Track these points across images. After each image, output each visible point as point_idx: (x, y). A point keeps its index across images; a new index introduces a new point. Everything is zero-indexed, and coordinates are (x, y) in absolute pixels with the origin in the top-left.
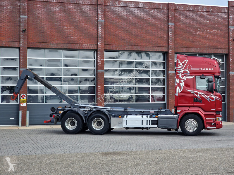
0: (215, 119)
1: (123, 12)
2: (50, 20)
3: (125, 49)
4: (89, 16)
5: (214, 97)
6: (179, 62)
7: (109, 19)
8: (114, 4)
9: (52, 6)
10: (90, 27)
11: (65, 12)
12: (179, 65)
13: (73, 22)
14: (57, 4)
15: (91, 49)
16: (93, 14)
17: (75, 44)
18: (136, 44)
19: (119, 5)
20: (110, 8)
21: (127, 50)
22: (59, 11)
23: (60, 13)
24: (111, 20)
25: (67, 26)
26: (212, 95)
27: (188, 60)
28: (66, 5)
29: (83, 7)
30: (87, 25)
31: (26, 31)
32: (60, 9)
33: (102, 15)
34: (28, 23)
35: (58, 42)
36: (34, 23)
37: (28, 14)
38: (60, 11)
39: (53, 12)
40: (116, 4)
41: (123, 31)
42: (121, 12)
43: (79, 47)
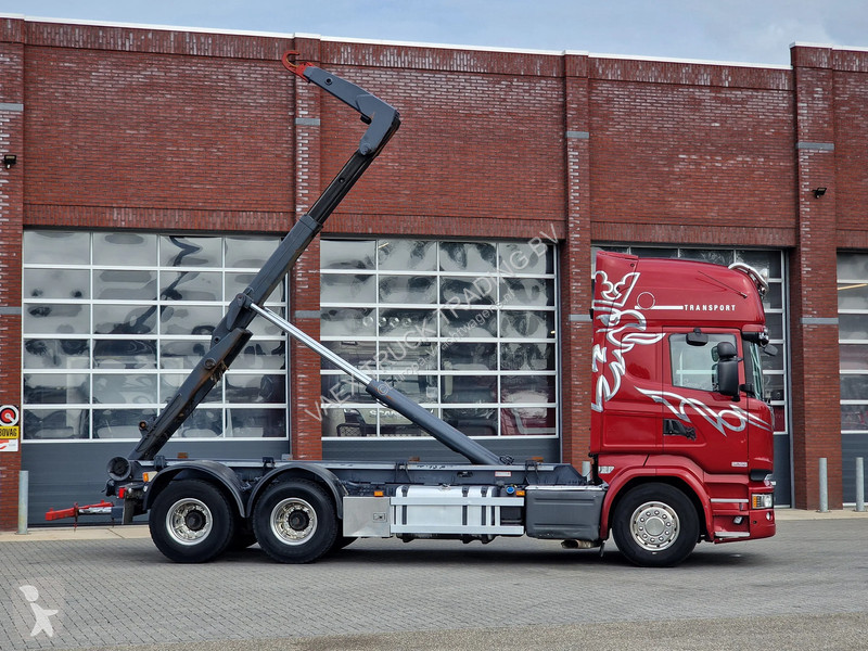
0: (747, 501)
1: (393, 87)
2: (112, 119)
3: (402, 231)
4: (262, 105)
5: (741, 417)
6: (605, 282)
7: (337, 116)
8: (356, 59)
9: (117, 66)
10: (266, 146)
11: (167, 87)
12: (605, 293)
13: (199, 127)
14: (139, 56)
15: (270, 229)
16: (275, 95)
17: (207, 213)
18: (444, 212)
19: (378, 60)
20: (342, 74)
21: (409, 232)
22: (146, 84)
23: (151, 95)
24: (347, 120)
25: (175, 143)
26: (732, 406)
27: (638, 274)
28: (173, 64)
29: (239, 71)
30: (252, 137)
31: (19, 163)
32: (151, 77)
33: (310, 99)
34: (25, 131)
35: (142, 204)
36: (47, 131)
37: (25, 99)
38: (151, 86)
39: (123, 90)
40: (364, 58)
41: (393, 161)
42: (382, 88)
43: (222, 224)
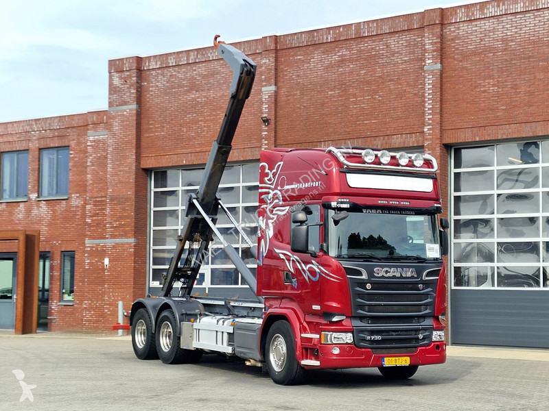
0: (318, 336)
1: (494, 30)
2: (321, 86)
3: (500, 137)
4: (406, 61)
5: (317, 270)
6: (267, 171)
7: (455, 59)
8: (468, 16)
9: (324, 53)
10: (408, 89)
11: (351, 60)
12: (266, 179)
13: (368, 83)
14: (336, 43)
15: (411, 145)
16: (414, 52)
17: (372, 139)
18: (531, 119)
19: (483, 14)
20: (458, 29)
21: (505, 137)
22: (339, 61)
23: (342, 67)
24: (461, 61)
25: (355, 95)
27: (282, 163)
28: (354, 44)
29: (392, 41)
30: (400, 84)
31: (272, 122)
32: (342, 56)
33: (434, 51)
34: (276, 100)
35: (336, 137)
36: (289, 100)
37: (276, 85)
38: (342, 61)
39: (327, 67)
40: (473, 14)
41: (494, 85)
42: (486, 33)
43: (382, 145)
